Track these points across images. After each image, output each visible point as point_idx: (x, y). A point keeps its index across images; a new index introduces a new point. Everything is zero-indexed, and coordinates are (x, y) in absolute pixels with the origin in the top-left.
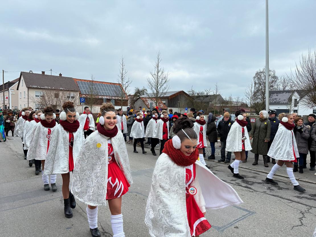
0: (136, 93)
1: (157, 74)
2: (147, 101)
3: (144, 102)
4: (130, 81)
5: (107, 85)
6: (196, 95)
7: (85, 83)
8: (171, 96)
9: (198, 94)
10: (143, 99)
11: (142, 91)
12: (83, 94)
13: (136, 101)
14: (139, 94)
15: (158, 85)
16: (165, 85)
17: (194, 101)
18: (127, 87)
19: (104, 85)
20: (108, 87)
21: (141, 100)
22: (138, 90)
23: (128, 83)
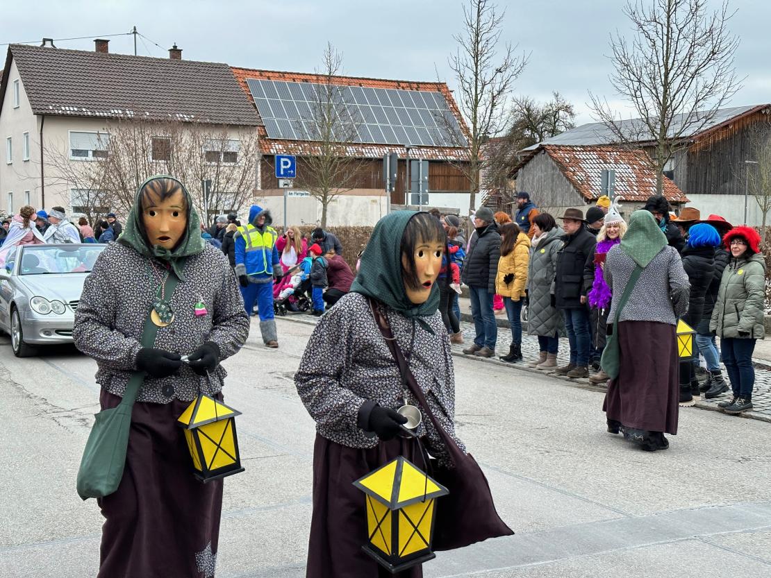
0: (515, 126)
1: (664, 16)
2: (576, 161)
3: (564, 169)
4: (517, 64)
5: (381, 93)
7: (282, 87)
8: (702, 136)
10: (561, 154)
11: (545, 117)
12: (275, 140)
13: (522, 165)
14: (534, 129)
15: (671, 76)
16: (708, 75)
18: (500, 92)
19: (369, 92)
20: (385, 102)
21: (550, 160)
22: (528, 110)
23: (506, 74)
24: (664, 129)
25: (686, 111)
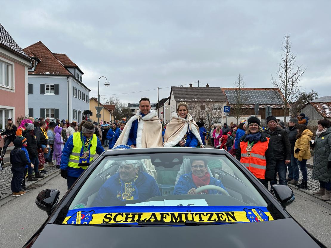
0: (300, 99)
2: (321, 107)
4: (301, 71)
5: (260, 91)
7: (233, 92)
10: (315, 105)
11: (309, 96)
12: (231, 104)
13: (302, 108)
14: (305, 99)
18: (295, 81)
19: (257, 91)
20: (261, 94)
21: (312, 107)
22: (304, 94)
23: (297, 75)
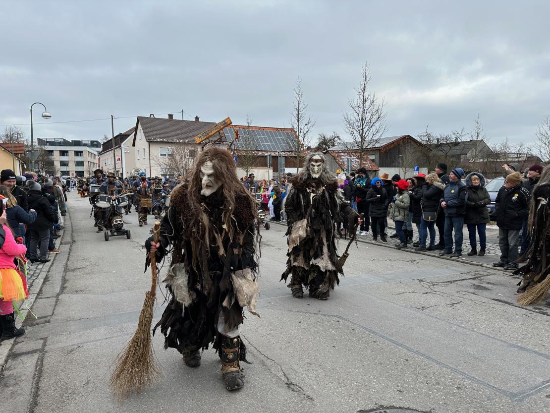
0: (320, 144)
1: (362, 105)
2: (340, 156)
3: (335, 159)
4: (313, 122)
5: (271, 132)
6: (435, 142)
8: (385, 146)
9: (438, 141)
10: (334, 154)
11: (330, 140)
14: (326, 145)
15: (364, 126)
16: (377, 125)
17: (431, 154)
18: (307, 132)
19: (267, 132)
20: (272, 135)
21: (330, 156)
22: (324, 138)
23: (309, 126)
24: (362, 145)
25: (370, 139)
